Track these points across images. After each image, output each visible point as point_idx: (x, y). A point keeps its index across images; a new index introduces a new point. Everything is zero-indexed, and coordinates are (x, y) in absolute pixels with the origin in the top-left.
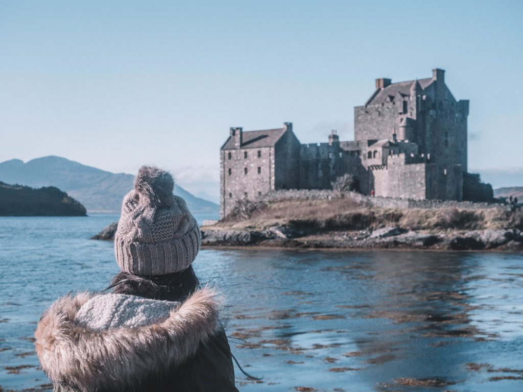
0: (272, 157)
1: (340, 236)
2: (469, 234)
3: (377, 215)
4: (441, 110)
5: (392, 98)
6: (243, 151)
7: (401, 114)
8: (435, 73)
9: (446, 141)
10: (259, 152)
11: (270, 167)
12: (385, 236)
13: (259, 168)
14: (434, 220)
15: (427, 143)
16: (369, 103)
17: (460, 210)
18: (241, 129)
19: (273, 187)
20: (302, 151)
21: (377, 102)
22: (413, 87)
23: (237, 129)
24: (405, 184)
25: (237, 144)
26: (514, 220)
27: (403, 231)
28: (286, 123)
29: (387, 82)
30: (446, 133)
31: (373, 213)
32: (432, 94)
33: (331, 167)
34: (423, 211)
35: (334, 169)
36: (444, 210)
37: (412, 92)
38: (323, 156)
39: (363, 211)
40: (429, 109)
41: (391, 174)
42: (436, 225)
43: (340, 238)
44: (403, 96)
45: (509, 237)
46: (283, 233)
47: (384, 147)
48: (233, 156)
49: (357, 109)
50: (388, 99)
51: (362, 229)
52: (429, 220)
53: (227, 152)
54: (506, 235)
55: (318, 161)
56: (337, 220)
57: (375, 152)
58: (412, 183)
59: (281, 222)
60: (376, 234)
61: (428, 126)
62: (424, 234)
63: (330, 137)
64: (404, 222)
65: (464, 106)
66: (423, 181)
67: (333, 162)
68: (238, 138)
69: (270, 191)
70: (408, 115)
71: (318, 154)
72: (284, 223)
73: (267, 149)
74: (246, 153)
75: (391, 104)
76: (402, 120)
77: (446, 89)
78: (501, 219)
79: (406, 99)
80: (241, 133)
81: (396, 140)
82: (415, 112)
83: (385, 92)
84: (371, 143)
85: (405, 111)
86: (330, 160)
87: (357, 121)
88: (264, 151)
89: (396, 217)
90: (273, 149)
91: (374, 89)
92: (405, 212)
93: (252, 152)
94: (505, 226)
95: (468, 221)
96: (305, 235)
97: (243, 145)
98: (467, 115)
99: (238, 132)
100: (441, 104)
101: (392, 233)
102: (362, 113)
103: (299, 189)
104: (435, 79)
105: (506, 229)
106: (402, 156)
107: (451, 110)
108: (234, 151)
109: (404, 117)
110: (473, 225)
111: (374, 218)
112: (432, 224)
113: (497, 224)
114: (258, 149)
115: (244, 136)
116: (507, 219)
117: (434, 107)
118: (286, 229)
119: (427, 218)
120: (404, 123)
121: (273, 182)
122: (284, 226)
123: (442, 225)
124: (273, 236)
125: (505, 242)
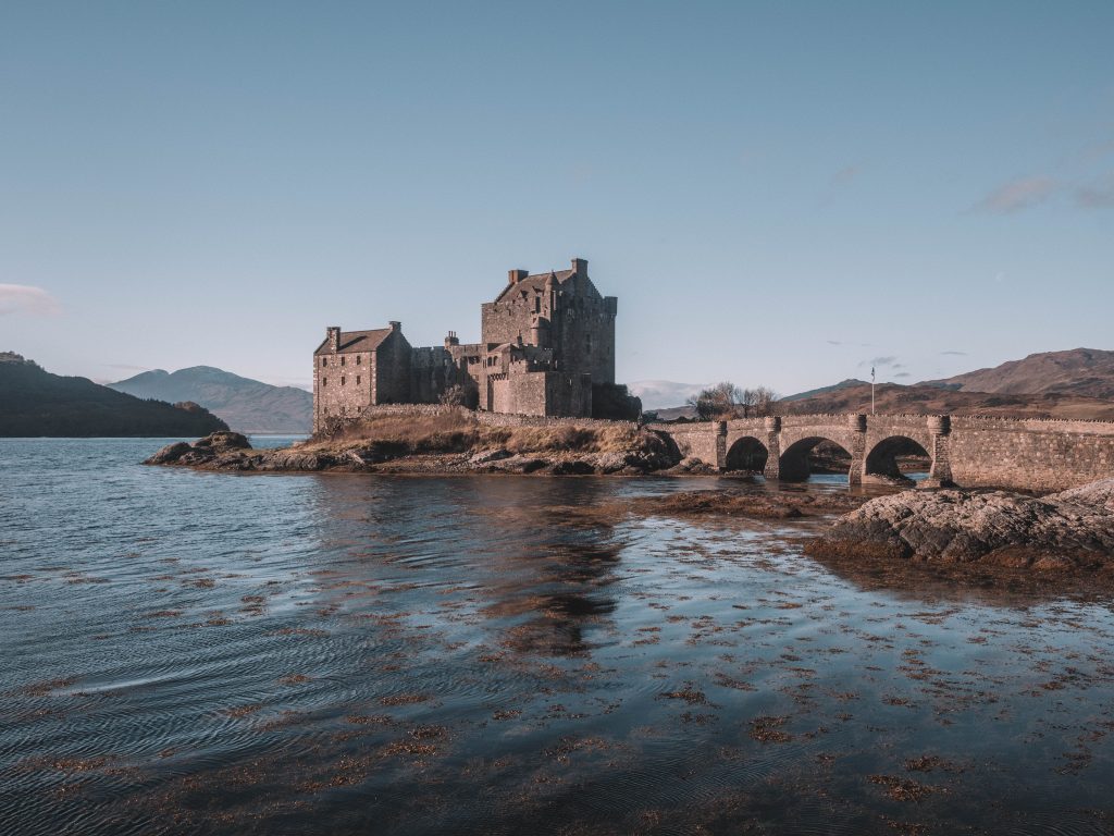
0: (374, 364)
1: (432, 460)
2: (585, 457)
3: (481, 435)
4: (582, 308)
5: (525, 294)
6: (340, 356)
7: (533, 312)
8: (575, 264)
9: (588, 346)
10: (359, 358)
11: (371, 378)
12: (486, 460)
13: (358, 378)
14: (546, 440)
15: (564, 349)
16: (499, 299)
17: (578, 429)
18: (338, 329)
19: (374, 402)
20: (413, 356)
21: (508, 299)
22: (549, 280)
23: (334, 329)
24: (522, 396)
25: (334, 348)
26: (639, 441)
27: (509, 454)
28: (392, 323)
29: (522, 275)
30: (588, 336)
31: (478, 432)
32: (571, 290)
33: (447, 376)
34: (536, 429)
35: (449, 379)
36: (560, 427)
37: (548, 287)
38: (438, 363)
39: (467, 430)
40: (567, 307)
41: (512, 385)
42: (548, 447)
43: (430, 463)
44: (537, 291)
45: (629, 460)
46: (362, 457)
47: (504, 352)
48: (329, 362)
49: (485, 307)
50: (521, 295)
51: (461, 452)
52: (542, 440)
53: (322, 357)
54: (626, 459)
55: (431, 369)
56: (433, 441)
57: (496, 358)
58: (530, 395)
59: (364, 443)
60: (476, 458)
61: (565, 328)
62: (531, 457)
63: (446, 341)
64: (511, 443)
65: (611, 304)
66: (543, 394)
67: (448, 370)
68: (334, 341)
69: (371, 404)
70: (542, 314)
71: (432, 361)
72: (366, 444)
73: (368, 354)
74: (343, 359)
75: (523, 300)
76: (535, 319)
77: (588, 283)
78: (623, 440)
79: (540, 294)
80: (339, 334)
81: (521, 344)
82: (549, 311)
83: (518, 287)
84: (492, 347)
85: (538, 310)
86: (445, 367)
87: (485, 322)
88: (364, 356)
89: (503, 437)
90: (374, 354)
91: (507, 283)
92: (514, 431)
93: (350, 357)
94: (628, 448)
95: (586, 442)
96: (390, 460)
97: (340, 349)
98: (614, 316)
99: (334, 333)
100: (581, 301)
101: (495, 457)
102: (491, 311)
103: (402, 404)
104: (575, 271)
105: (628, 451)
106: (524, 363)
107: (594, 310)
108: (330, 357)
109: (536, 316)
110: (591, 447)
111: (478, 438)
112: (544, 445)
113: (619, 445)
114: (357, 354)
115: (342, 339)
116: (630, 440)
117: (572, 304)
118: (366, 452)
119: (539, 437)
120: (535, 324)
121: (374, 395)
122: (365, 448)
123: (555, 446)
124: (347, 461)
125: (623, 467)
